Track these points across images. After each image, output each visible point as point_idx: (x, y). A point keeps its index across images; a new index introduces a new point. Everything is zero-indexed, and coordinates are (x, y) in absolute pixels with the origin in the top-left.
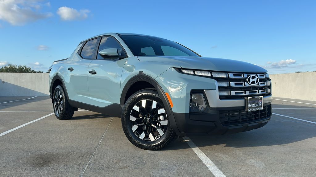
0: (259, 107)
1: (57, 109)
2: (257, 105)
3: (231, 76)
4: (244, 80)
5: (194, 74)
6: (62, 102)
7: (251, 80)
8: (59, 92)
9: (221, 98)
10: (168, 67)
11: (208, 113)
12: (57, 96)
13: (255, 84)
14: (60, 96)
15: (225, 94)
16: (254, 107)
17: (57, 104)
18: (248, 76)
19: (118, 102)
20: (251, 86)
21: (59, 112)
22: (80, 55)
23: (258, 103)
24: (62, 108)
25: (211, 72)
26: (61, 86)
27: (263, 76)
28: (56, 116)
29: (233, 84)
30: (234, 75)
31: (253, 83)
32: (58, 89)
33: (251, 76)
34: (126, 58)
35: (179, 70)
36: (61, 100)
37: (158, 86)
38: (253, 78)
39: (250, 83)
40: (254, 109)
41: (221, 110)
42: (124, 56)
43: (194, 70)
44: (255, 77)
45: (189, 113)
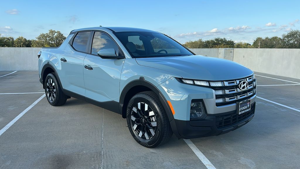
0: (248, 108)
1: (50, 95)
2: (246, 107)
3: (226, 84)
4: (237, 87)
5: (194, 84)
6: (55, 90)
7: (242, 86)
8: (51, 80)
9: (218, 105)
10: (170, 76)
11: (206, 119)
12: (49, 84)
13: (245, 88)
14: (52, 84)
15: (221, 101)
16: (244, 110)
17: (49, 91)
18: (240, 82)
19: (118, 100)
20: (242, 91)
21: (52, 99)
22: (72, 46)
23: (247, 105)
24: (55, 96)
25: (209, 82)
26: (53, 74)
27: (251, 78)
28: (49, 102)
29: (227, 92)
30: (229, 83)
31: (244, 88)
32: (50, 77)
33: (242, 82)
34: (124, 58)
35: (180, 80)
36: (54, 88)
37: (160, 94)
38: (244, 83)
39: (241, 89)
40: (243, 112)
41: (217, 116)
42: (121, 56)
43: (193, 80)
44: (246, 82)
45: (189, 120)
